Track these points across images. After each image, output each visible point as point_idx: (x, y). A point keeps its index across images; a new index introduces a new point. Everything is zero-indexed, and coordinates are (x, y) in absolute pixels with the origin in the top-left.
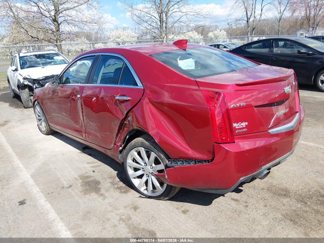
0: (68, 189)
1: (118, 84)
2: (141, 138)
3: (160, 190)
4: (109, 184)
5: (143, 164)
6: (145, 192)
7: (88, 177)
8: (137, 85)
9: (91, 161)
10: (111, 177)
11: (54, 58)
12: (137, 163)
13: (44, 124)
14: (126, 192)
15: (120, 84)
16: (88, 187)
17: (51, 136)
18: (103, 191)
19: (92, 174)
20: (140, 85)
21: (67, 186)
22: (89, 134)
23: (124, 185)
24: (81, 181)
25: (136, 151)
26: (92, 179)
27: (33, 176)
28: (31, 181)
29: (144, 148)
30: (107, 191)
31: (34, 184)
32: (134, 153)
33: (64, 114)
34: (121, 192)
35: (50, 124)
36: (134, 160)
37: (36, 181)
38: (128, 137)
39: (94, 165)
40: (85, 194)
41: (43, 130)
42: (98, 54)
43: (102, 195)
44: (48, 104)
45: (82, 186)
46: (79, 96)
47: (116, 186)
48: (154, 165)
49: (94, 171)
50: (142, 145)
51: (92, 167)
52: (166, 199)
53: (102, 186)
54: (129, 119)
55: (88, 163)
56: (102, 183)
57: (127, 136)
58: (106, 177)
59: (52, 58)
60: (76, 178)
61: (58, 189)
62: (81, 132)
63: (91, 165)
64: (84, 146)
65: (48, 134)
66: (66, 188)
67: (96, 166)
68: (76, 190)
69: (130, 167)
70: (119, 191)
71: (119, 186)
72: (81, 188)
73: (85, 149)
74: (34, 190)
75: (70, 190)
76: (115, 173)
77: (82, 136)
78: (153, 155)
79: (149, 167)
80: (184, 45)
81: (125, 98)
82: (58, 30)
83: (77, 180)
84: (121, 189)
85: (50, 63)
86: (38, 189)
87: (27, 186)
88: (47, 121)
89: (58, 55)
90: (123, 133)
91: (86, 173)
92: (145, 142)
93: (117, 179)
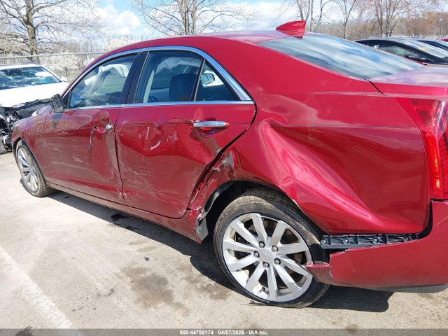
0: (110, 298)
1: (192, 100)
2: (252, 197)
3: (297, 290)
4: (183, 281)
5: (256, 244)
6: (263, 296)
7: (140, 271)
8: (237, 98)
9: (135, 240)
10: (182, 269)
11: (36, 74)
12: (244, 242)
13: (34, 178)
14: (222, 296)
15: (197, 100)
16: (145, 291)
17: (47, 199)
18: (178, 298)
19: (146, 264)
20: (245, 99)
21: (105, 291)
22: (131, 192)
23: (213, 283)
24: (129, 280)
25: (242, 222)
26: (148, 274)
27: (34, 276)
28: (33, 287)
29: (261, 214)
30: (186, 296)
31: (39, 291)
32: (238, 225)
33: (77, 160)
34: (212, 297)
35: (47, 179)
36: (238, 238)
37: (42, 285)
38: (217, 195)
39: (143, 246)
40: (146, 306)
41: (33, 189)
42: (144, 50)
43: (179, 305)
44: (44, 144)
45: (133, 289)
46: (109, 126)
47: (199, 285)
48: (280, 245)
49: (147, 259)
50: (258, 210)
51: (141, 250)
52: (306, 305)
53: (174, 287)
54: (224, 162)
55: (131, 244)
56: (169, 280)
57: (214, 192)
58: (172, 268)
59: (33, 75)
60: (118, 275)
61: (90, 300)
62: (114, 189)
63: (139, 247)
64: (113, 213)
65: (42, 195)
66: (105, 296)
67: (147, 249)
68: (125, 299)
69: (229, 250)
70: (208, 295)
71: (205, 285)
72: (134, 295)
73: (117, 218)
74: (42, 305)
75: (114, 299)
76: (186, 259)
77: (116, 196)
78: (281, 227)
79: (268, 248)
80: (300, 30)
81: (217, 124)
82: (34, 38)
83: (121, 278)
84: (210, 291)
85: (29, 83)
86: (50, 303)
87: (28, 298)
88: (41, 174)
89: (42, 71)
90: (206, 189)
91: (134, 263)
92: (264, 203)
93: (196, 272)
